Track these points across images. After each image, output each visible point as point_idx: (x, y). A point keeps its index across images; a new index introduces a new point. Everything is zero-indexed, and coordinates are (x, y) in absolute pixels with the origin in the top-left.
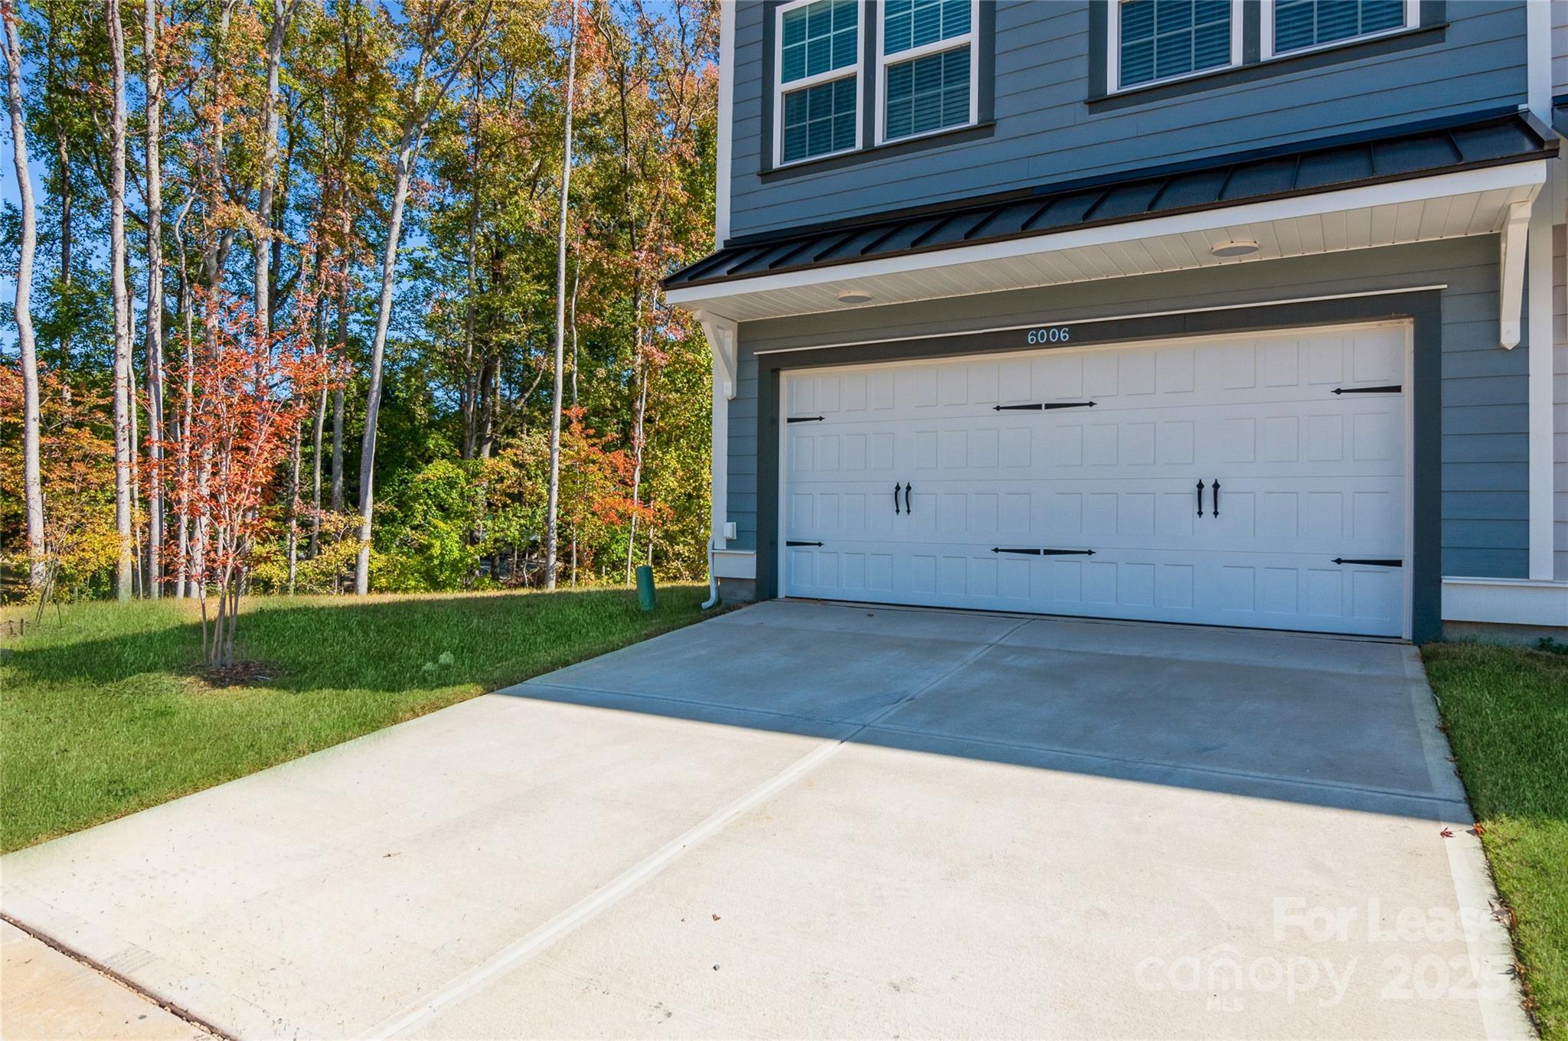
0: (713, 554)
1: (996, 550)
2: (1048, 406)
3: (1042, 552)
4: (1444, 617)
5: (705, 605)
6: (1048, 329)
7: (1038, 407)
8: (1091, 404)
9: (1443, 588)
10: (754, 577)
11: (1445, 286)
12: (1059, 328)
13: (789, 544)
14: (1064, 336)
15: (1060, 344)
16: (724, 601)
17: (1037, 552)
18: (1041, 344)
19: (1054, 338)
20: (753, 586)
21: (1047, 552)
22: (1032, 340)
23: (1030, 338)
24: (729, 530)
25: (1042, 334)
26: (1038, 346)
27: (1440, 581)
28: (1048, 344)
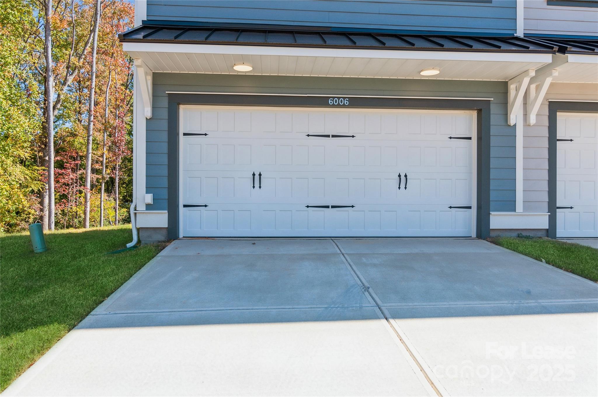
0: (136, 213)
1: (308, 207)
2: (333, 136)
3: (330, 207)
4: (491, 227)
5: (129, 245)
6: (339, 98)
7: (328, 136)
8: (353, 136)
9: (491, 216)
10: (166, 226)
11: (493, 99)
12: (344, 98)
13: (185, 206)
14: (346, 102)
15: (344, 106)
16: (143, 242)
17: (328, 207)
18: (335, 105)
19: (341, 103)
20: (165, 232)
21: (333, 207)
22: (331, 103)
23: (330, 102)
24: (149, 198)
25: (336, 100)
26: (333, 106)
27: (490, 214)
28: (339, 106)
